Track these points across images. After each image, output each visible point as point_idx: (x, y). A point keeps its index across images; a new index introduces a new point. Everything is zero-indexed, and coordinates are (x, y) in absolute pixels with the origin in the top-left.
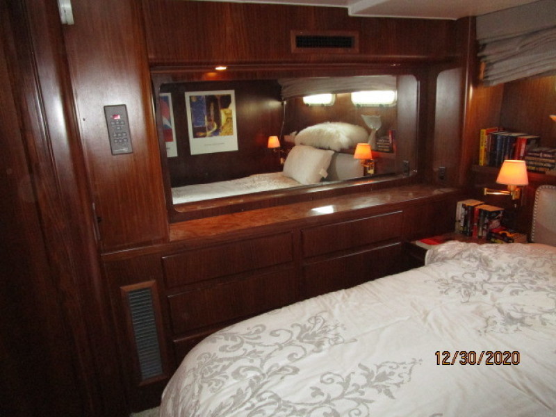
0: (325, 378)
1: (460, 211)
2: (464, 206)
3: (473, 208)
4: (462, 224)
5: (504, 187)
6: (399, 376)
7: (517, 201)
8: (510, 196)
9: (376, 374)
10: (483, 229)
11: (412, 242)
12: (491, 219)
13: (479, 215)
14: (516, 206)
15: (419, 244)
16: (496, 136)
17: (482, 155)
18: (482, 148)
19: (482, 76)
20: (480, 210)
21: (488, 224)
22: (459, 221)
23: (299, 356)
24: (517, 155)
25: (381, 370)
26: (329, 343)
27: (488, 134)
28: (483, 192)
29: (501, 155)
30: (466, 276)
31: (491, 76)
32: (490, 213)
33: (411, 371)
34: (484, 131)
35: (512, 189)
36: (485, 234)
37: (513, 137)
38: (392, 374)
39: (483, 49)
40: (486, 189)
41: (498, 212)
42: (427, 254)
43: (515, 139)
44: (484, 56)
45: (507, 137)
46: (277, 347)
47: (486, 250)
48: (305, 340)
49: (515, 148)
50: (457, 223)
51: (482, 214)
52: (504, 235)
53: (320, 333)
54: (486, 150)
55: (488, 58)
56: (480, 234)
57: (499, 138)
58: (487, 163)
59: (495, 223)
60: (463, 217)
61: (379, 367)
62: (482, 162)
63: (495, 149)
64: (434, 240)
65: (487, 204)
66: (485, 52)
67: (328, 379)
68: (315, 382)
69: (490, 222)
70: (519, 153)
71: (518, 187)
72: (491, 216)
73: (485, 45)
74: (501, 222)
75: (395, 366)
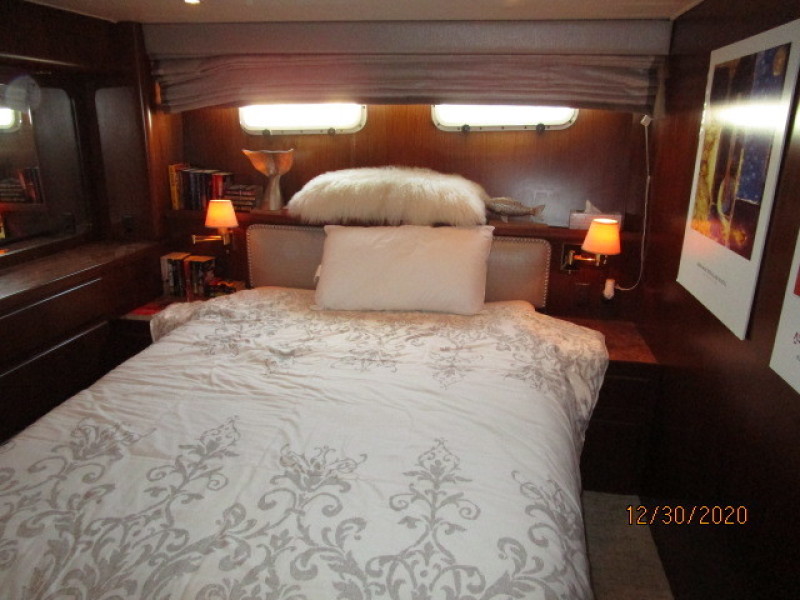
0: (153, 476)
1: (166, 268)
2: (170, 261)
3: (182, 261)
4: (171, 284)
5: (215, 231)
6: (227, 437)
7: (229, 246)
8: (221, 241)
9: (204, 446)
10: (198, 285)
11: (122, 318)
12: (205, 270)
13: (191, 268)
14: (228, 251)
15: (130, 317)
16: (188, 174)
17: (175, 197)
18: (174, 189)
19: (159, 99)
20: (191, 263)
21: (203, 278)
22: (168, 281)
23: (97, 474)
24: (214, 194)
25: (206, 441)
26: (126, 445)
27: (177, 171)
28: (192, 241)
29: (197, 196)
30: (219, 332)
31: (174, 100)
32: (204, 263)
33: (234, 428)
34: (172, 168)
35: (223, 232)
36: (201, 290)
37: (206, 174)
38: (219, 439)
39: (157, 67)
40: (194, 237)
41: (210, 262)
42: (151, 325)
43: (209, 177)
44: (160, 76)
45: (201, 174)
46: (55, 480)
47: (220, 303)
48: (88, 457)
49: (212, 186)
50: (165, 285)
51: (194, 267)
52: (223, 286)
53: (101, 441)
54: (178, 191)
55: (165, 79)
56: (196, 291)
57: (192, 176)
58: (182, 206)
59: (210, 274)
60: (171, 274)
61: (202, 439)
62: (176, 205)
63: (189, 189)
64: (149, 308)
65: (193, 254)
66: (161, 72)
67: (157, 475)
68: (146, 484)
69: (206, 275)
70: (217, 193)
71: (229, 229)
72: (203, 267)
73: (157, 62)
74: (214, 272)
75: (216, 432)
